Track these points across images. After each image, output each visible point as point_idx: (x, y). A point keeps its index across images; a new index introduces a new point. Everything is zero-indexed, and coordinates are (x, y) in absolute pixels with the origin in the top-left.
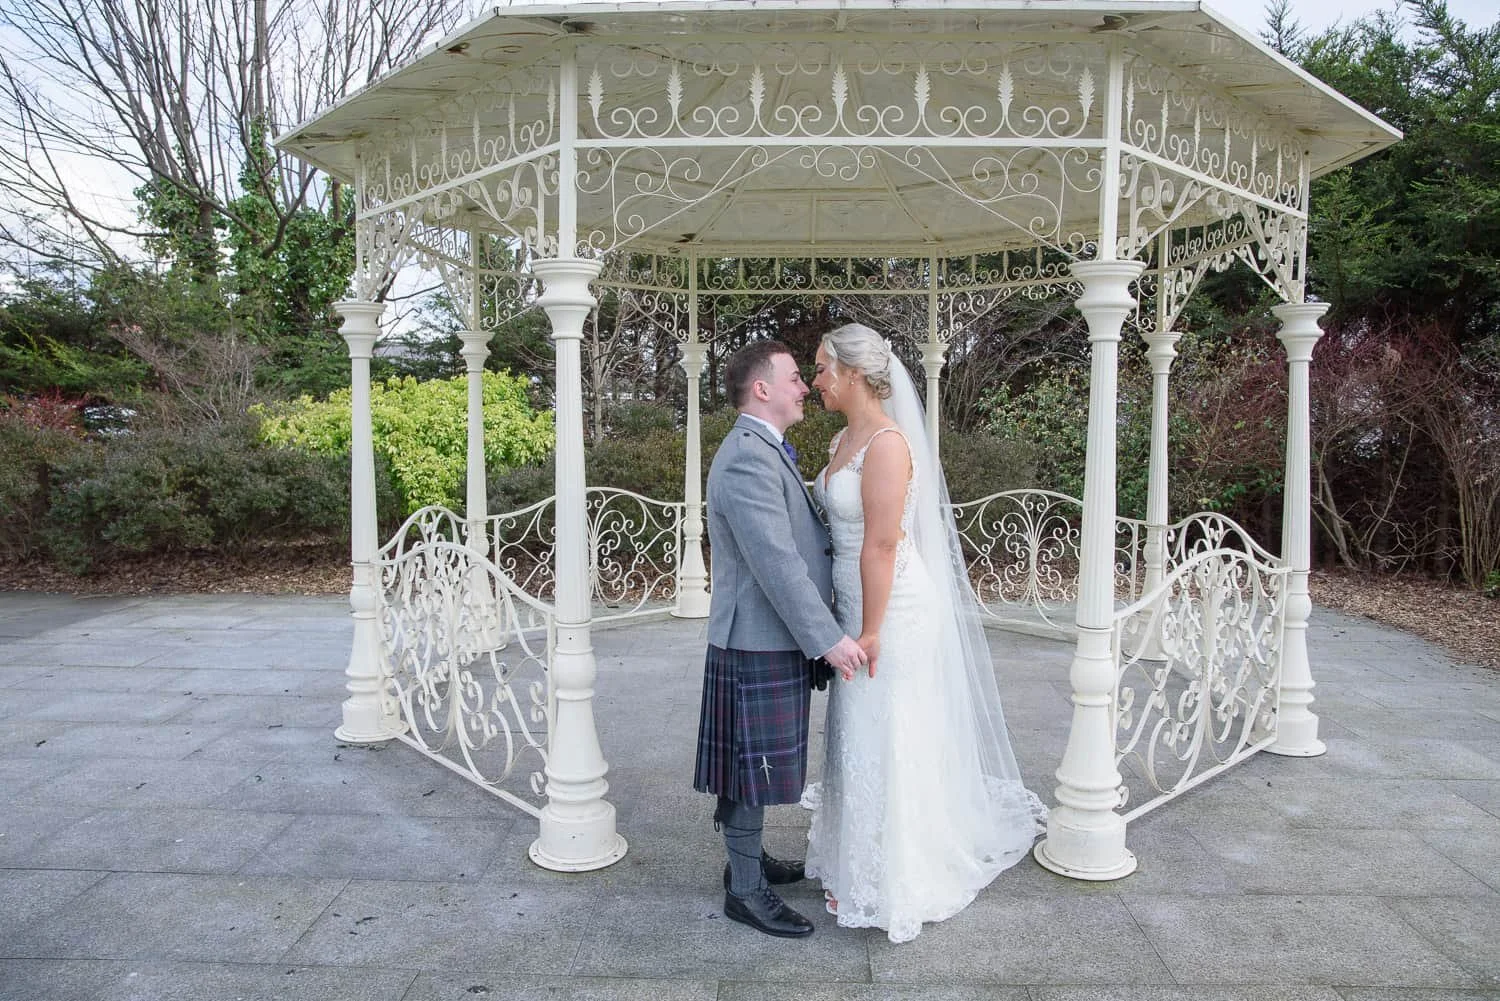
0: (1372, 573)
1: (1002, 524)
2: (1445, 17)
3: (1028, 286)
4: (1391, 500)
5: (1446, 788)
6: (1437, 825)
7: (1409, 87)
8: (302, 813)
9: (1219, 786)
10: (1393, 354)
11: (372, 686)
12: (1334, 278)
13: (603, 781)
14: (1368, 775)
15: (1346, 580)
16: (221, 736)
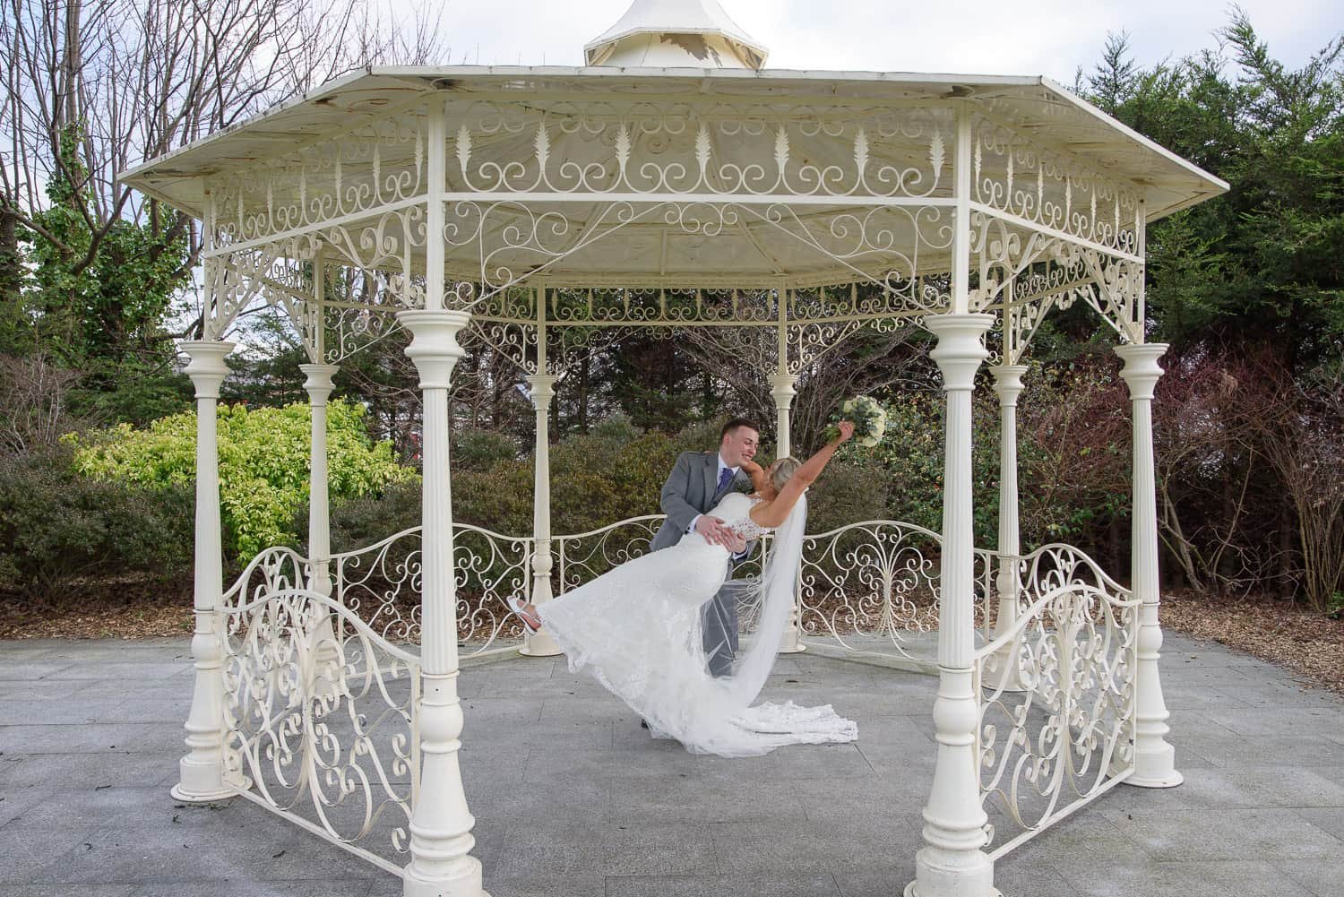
0: (1219, 596)
1: (855, 555)
2: (1264, 57)
3: (877, 318)
4: (1234, 523)
5: (1300, 817)
6: (1293, 855)
7: (1234, 121)
8: (141, 883)
9: (1082, 820)
10: (1230, 381)
11: (214, 740)
12: (1172, 304)
13: (469, 835)
14: (1226, 806)
15: (1194, 603)
16: (42, 801)
